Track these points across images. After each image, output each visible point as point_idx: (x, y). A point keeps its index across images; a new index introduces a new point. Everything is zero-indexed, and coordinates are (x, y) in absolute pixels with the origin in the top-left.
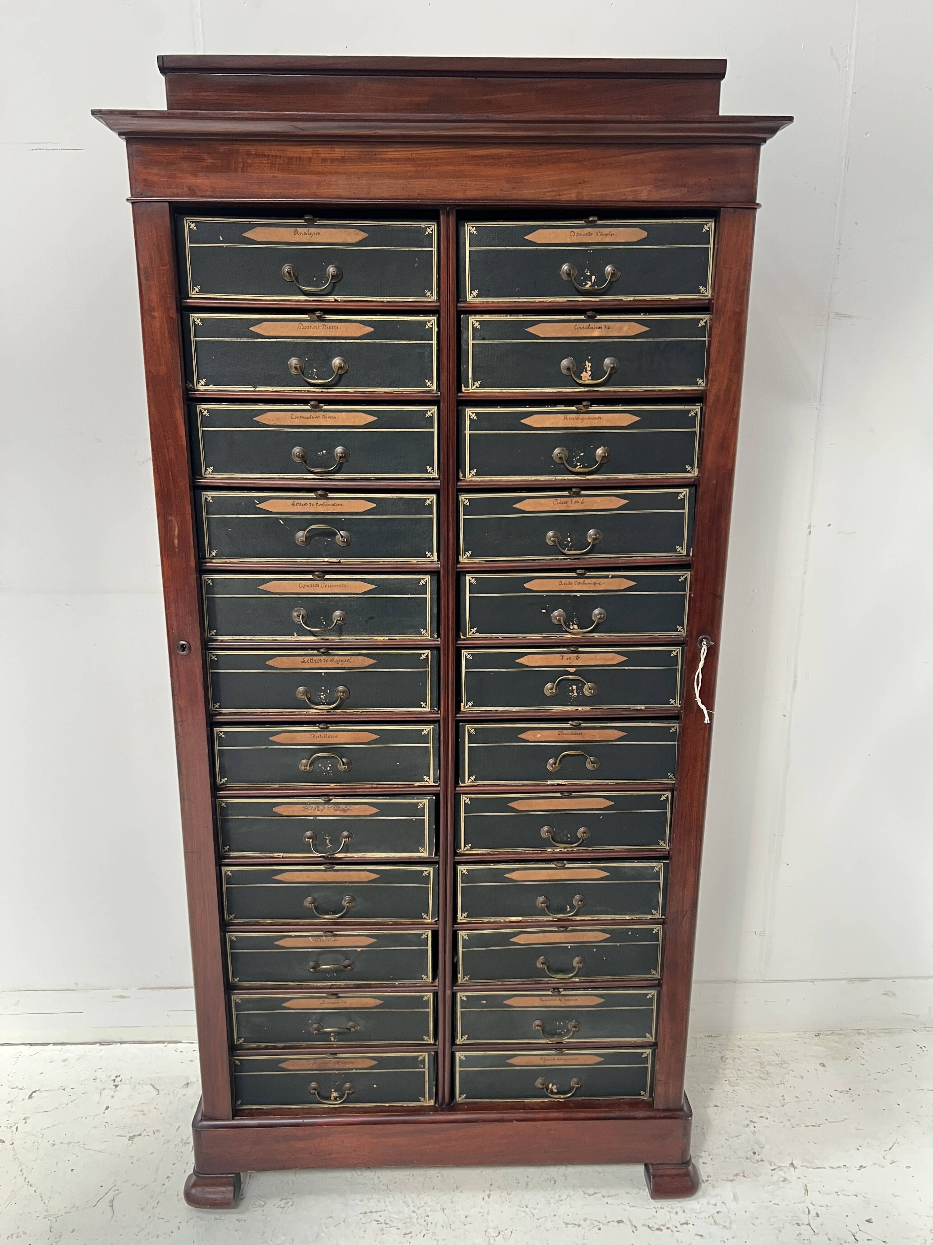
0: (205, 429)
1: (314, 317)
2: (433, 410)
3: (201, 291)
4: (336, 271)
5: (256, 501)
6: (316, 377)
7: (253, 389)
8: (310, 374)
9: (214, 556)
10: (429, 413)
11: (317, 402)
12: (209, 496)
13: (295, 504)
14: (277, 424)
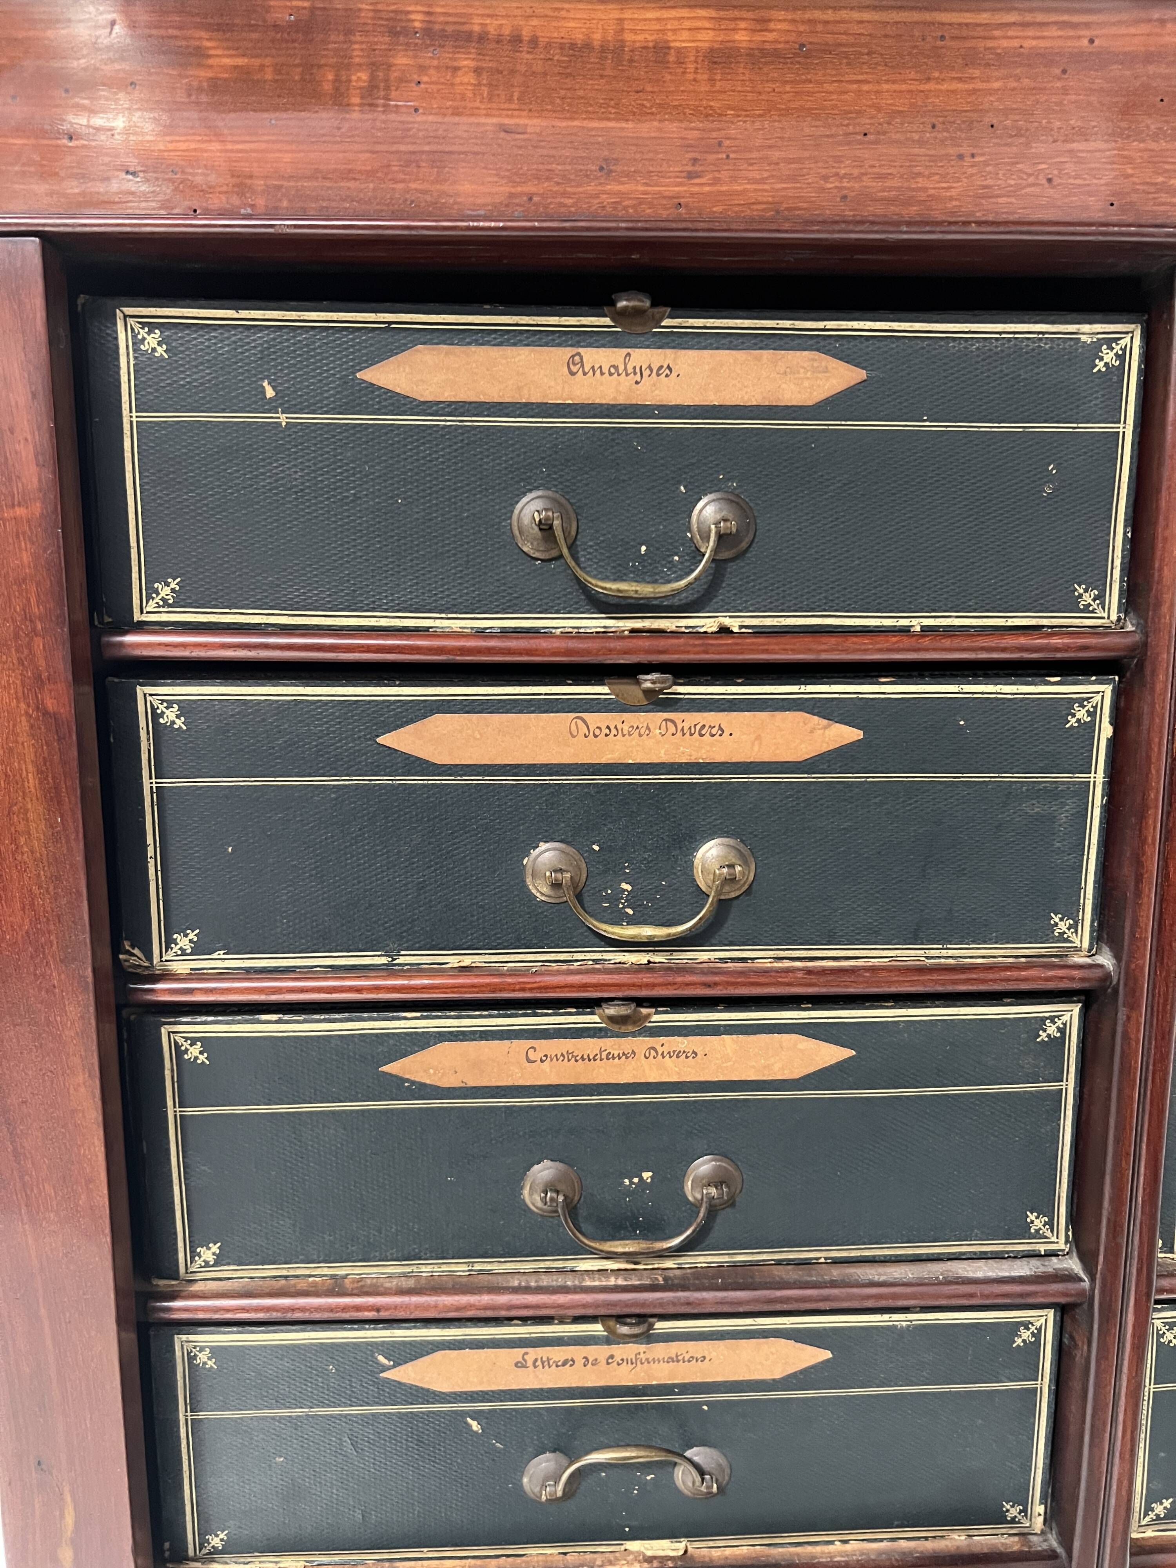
0: (190, 1111)
1: (631, 691)
2: (1066, 1018)
3: (180, 601)
4: (730, 517)
5: (381, 1359)
6: (630, 911)
7: (384, 960)
8: (607, 899)
9: (215, 1551)
10: (1052, 1030)
11: (633, 1006)
12: (202, 1349)
13: (530, 1363)
14: (471, 1083)
